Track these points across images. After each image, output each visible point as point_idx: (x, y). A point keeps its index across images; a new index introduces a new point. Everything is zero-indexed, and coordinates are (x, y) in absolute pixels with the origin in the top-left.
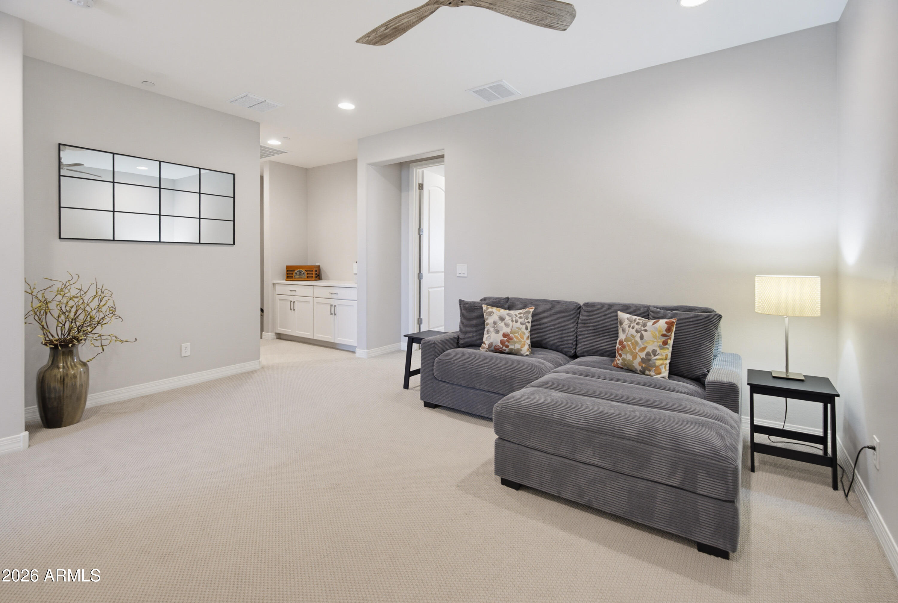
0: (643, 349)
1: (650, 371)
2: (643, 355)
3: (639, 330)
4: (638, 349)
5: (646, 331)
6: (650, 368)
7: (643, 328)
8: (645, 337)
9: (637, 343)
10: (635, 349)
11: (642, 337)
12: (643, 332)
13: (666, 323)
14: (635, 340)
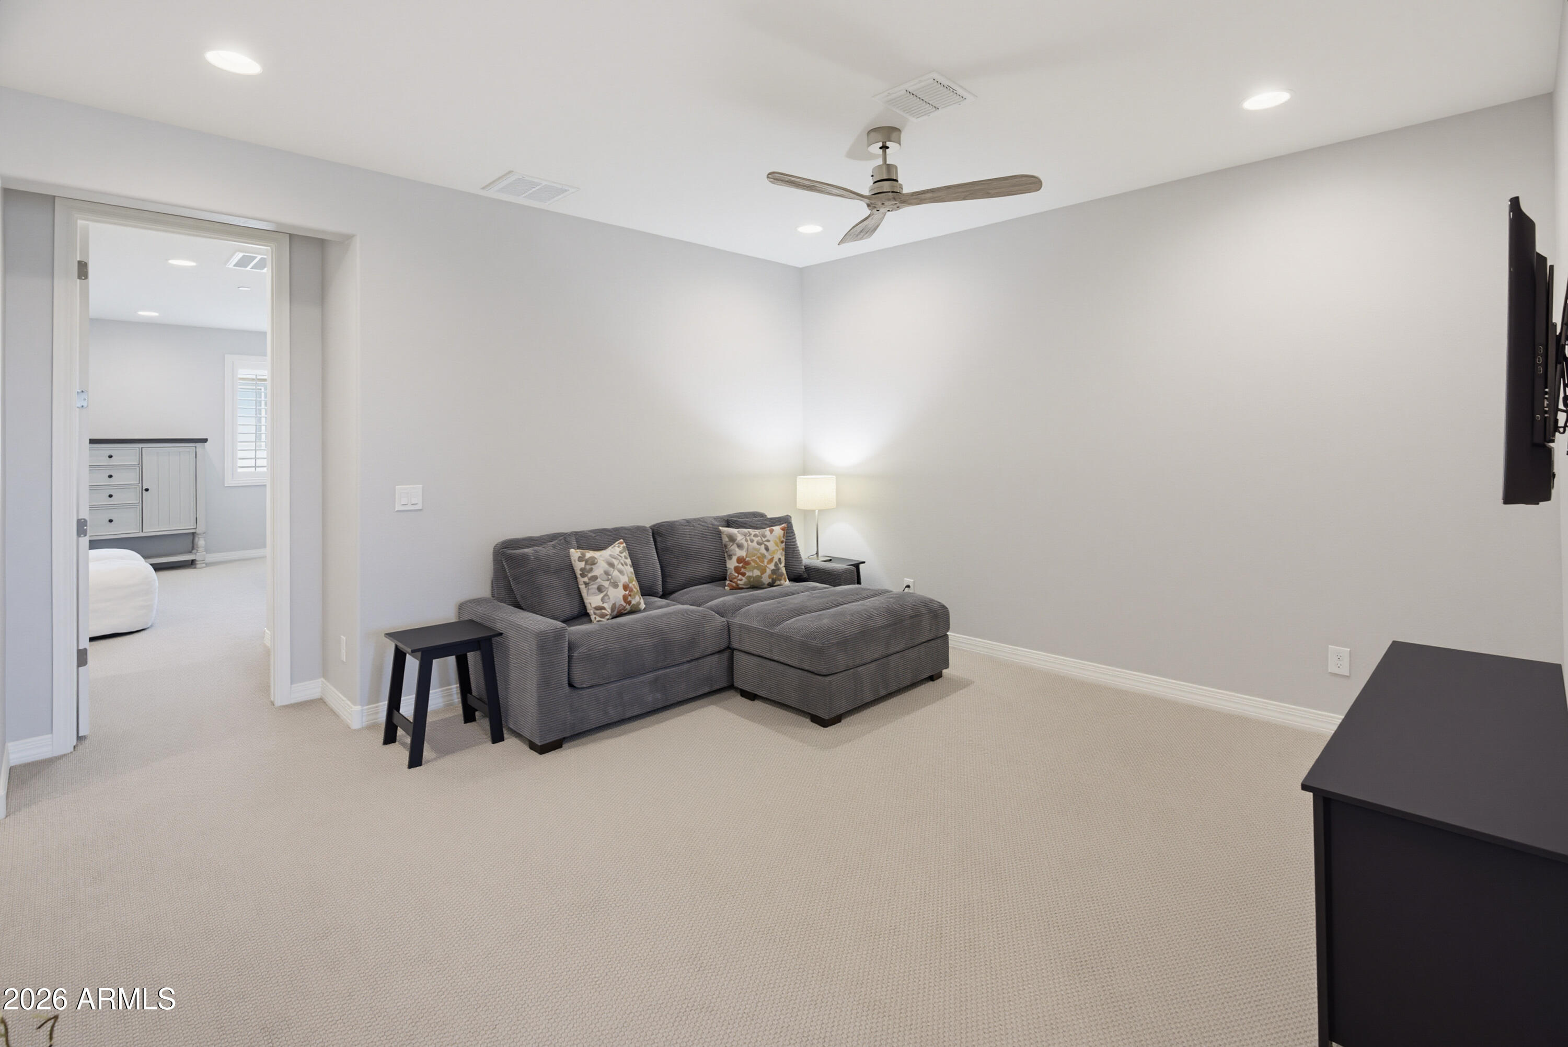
0: (771, 560)
1: (780, 580)
2: (772, 566)
3: (761, 541)
4: (766, 561)
5: (768, 541)
6: (780, 578)
7: (764, 539)
8: (769, 547)
9: (764, 556)
10: (763, 562)
11: (767, 549)
12: (766, 543)
13: (783, 529)
14: (760, 553)
